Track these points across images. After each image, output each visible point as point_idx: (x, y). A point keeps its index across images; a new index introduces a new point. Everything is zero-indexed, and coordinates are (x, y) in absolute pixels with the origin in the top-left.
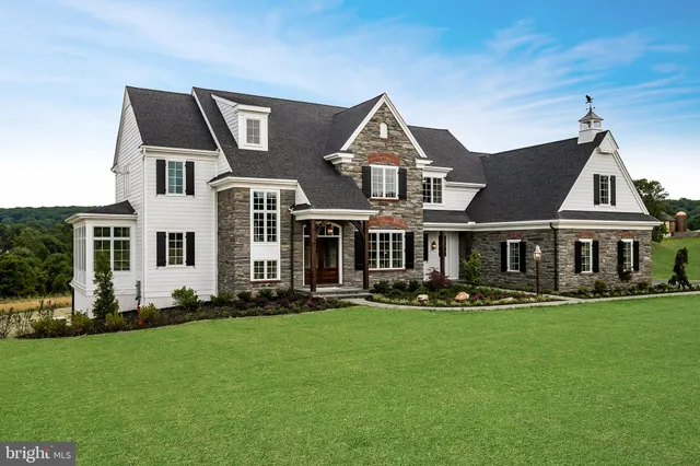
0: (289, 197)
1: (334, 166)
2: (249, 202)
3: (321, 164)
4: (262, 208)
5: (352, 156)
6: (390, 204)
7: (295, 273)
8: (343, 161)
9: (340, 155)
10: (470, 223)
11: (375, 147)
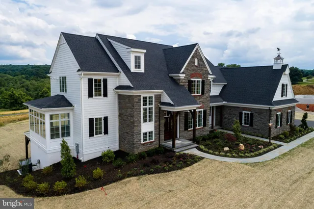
0: (158, 97)
1: (175, 79)
2: (140, 102)
3: (169, 78)
4: (146, 105)
5: (184, 75)
6: (198, 97)
7: (161, 136)
8: (181, 78)
9: (180, 75)
10: (224, 102)
11: (193, 70)
